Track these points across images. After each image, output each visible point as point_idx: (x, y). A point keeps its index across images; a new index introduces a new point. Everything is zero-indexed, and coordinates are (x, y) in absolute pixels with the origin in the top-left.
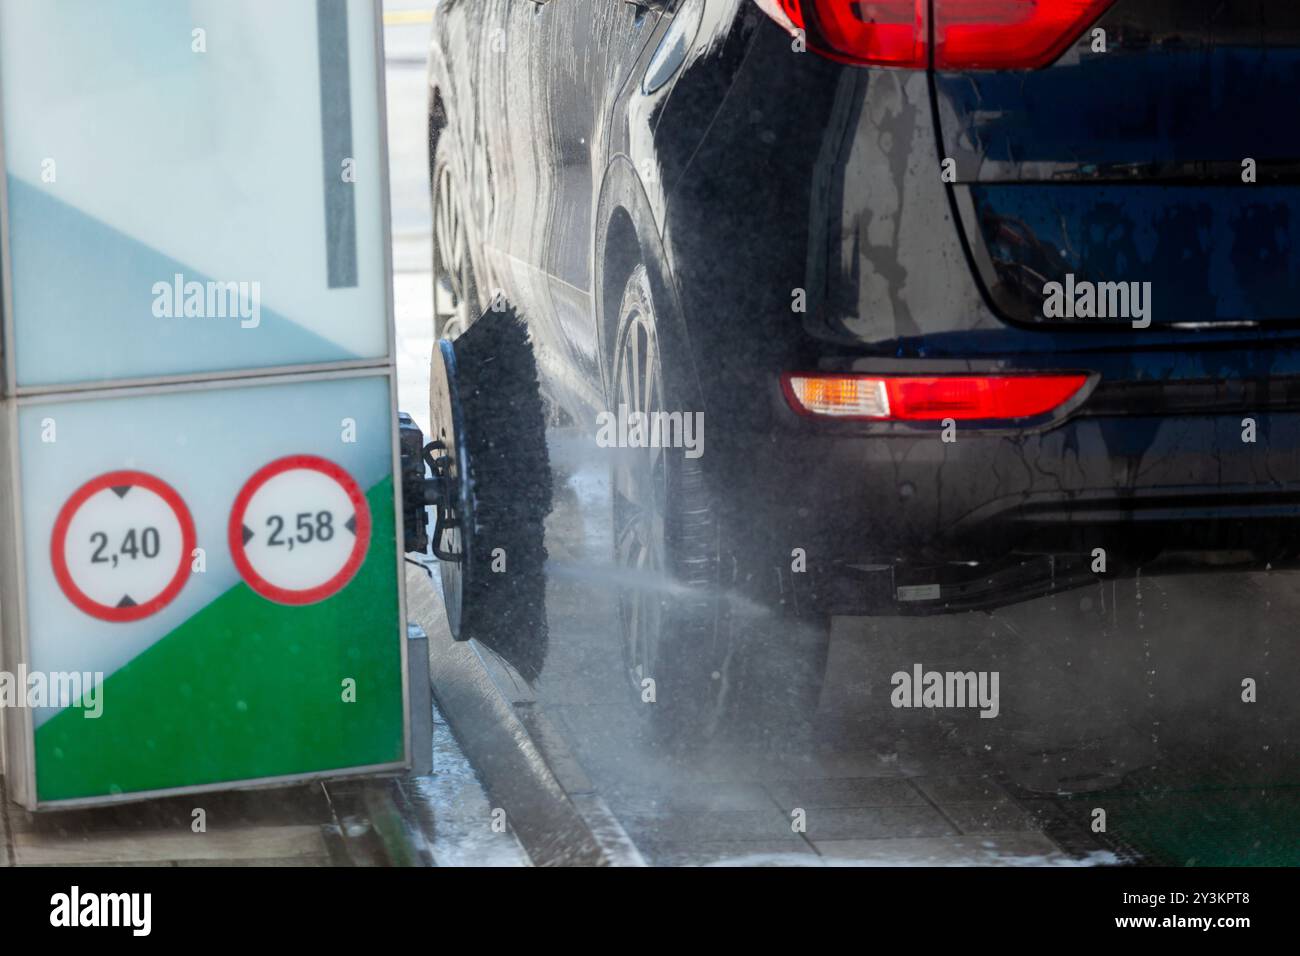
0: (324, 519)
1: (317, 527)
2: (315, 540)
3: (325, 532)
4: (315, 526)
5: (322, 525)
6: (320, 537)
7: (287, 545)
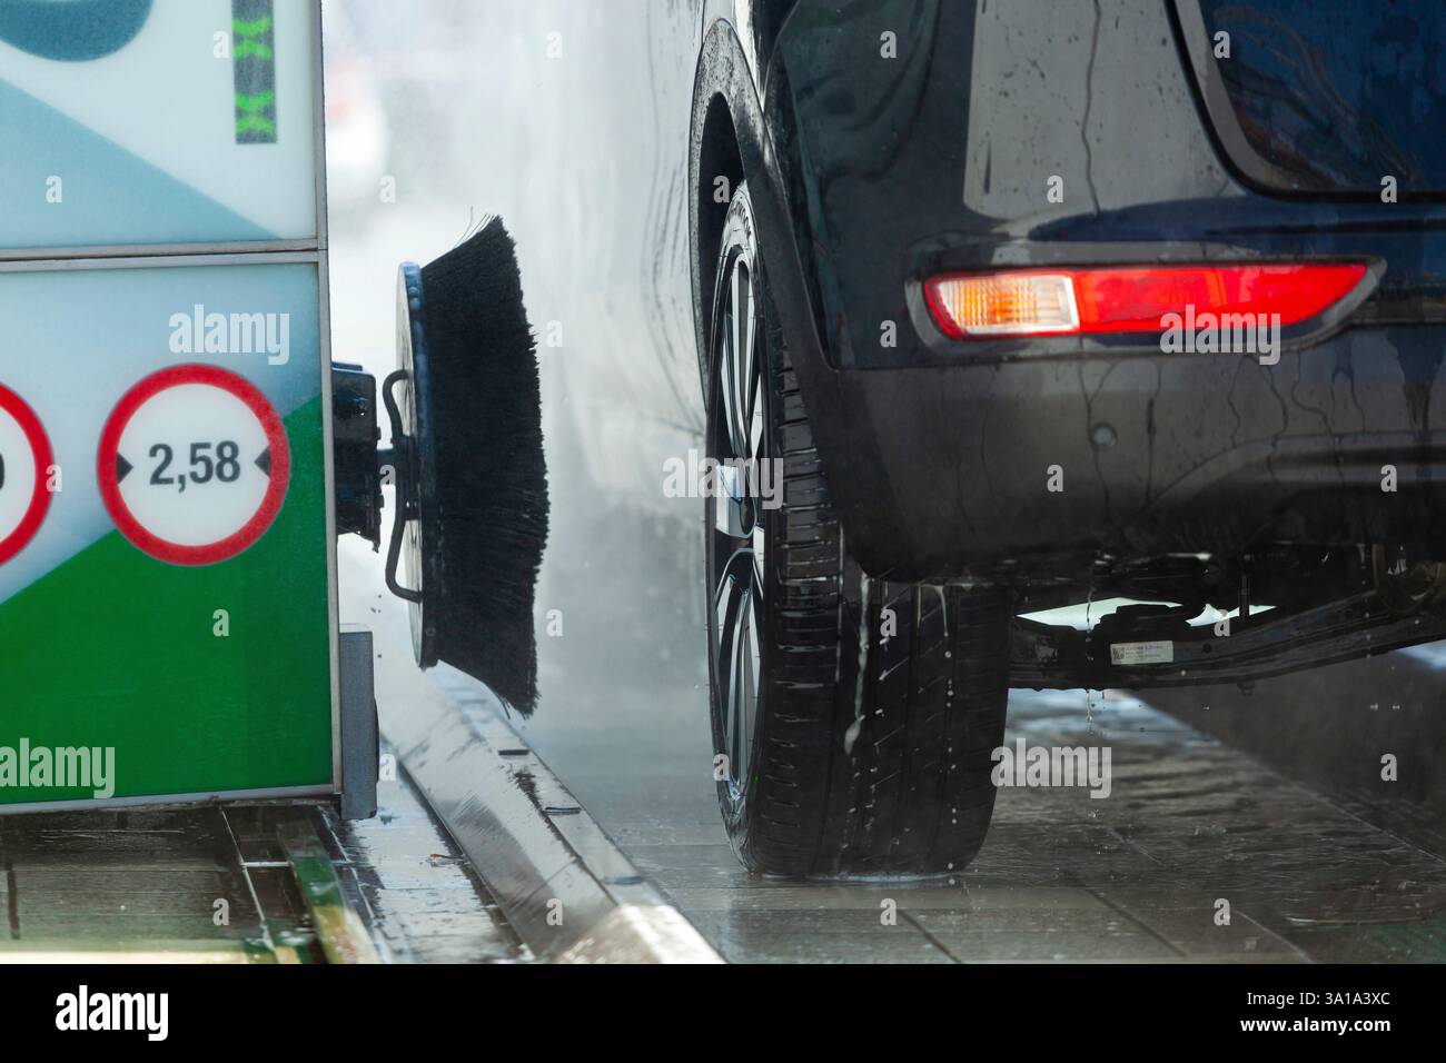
0: (227, 452)
1: (218, 463)
2: (215, 478)
3: (228, 470)
4: (215, 460)
5: (224, 460)
6: (221, 476)
7: (177, 485)
